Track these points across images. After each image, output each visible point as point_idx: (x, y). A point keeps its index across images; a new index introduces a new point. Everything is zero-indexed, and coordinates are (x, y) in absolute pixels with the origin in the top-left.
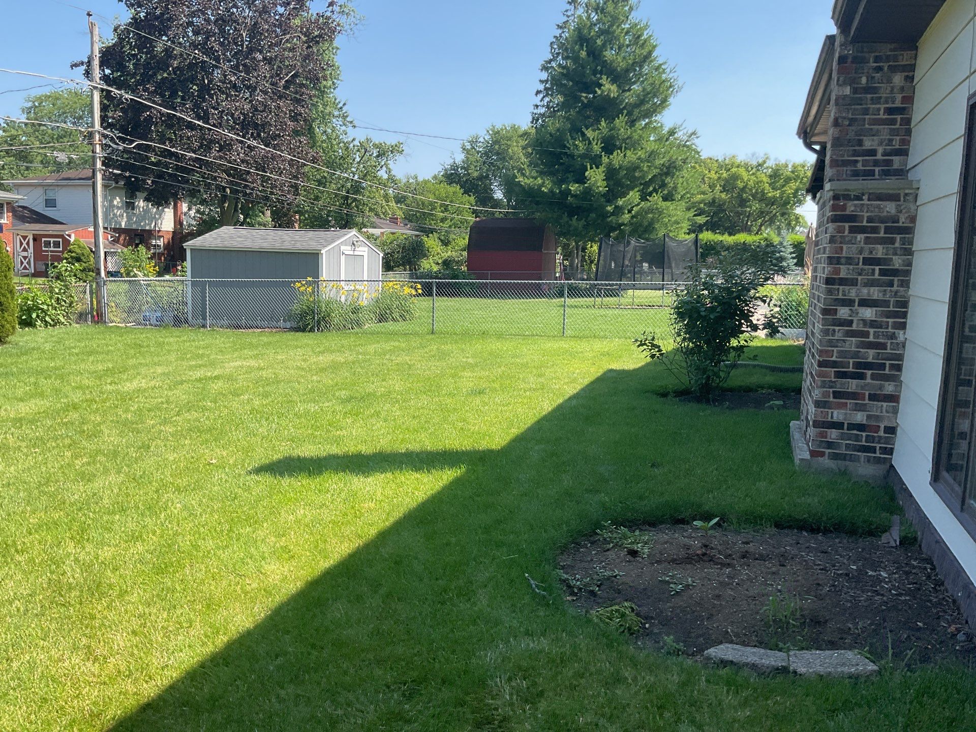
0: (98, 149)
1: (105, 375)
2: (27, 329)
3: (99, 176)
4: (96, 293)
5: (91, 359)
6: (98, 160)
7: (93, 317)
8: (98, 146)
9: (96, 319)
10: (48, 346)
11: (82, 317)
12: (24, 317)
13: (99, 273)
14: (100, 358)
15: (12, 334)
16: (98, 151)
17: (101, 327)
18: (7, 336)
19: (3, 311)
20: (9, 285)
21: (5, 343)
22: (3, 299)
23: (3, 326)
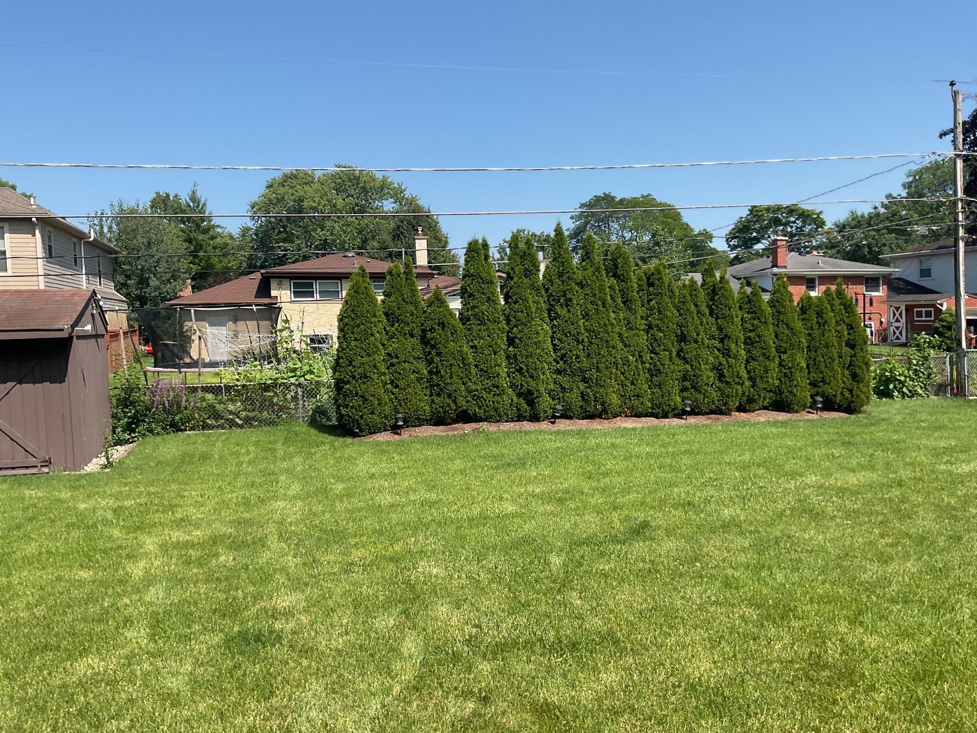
0: (960, 217)
1: (944, 453)
2: (884, 399)
3: (961, 245)
4: (957, 363)
5: (936, 434)
6: (960, 228)
7: (952, 389)
8: (960, 214)
9: (955, 391)
10: (899, 418)
11: (940, 389)
12: (882, 388)
13: (960, 344)
14: (946, 434)
15: (867, 404)
16: (960, 219)
17: (960, 401)
18: (862, 406)
19: (858, 382)
20: (864, 357)
21: (860, 412)
22: (858, 371)
23: (858, 396)
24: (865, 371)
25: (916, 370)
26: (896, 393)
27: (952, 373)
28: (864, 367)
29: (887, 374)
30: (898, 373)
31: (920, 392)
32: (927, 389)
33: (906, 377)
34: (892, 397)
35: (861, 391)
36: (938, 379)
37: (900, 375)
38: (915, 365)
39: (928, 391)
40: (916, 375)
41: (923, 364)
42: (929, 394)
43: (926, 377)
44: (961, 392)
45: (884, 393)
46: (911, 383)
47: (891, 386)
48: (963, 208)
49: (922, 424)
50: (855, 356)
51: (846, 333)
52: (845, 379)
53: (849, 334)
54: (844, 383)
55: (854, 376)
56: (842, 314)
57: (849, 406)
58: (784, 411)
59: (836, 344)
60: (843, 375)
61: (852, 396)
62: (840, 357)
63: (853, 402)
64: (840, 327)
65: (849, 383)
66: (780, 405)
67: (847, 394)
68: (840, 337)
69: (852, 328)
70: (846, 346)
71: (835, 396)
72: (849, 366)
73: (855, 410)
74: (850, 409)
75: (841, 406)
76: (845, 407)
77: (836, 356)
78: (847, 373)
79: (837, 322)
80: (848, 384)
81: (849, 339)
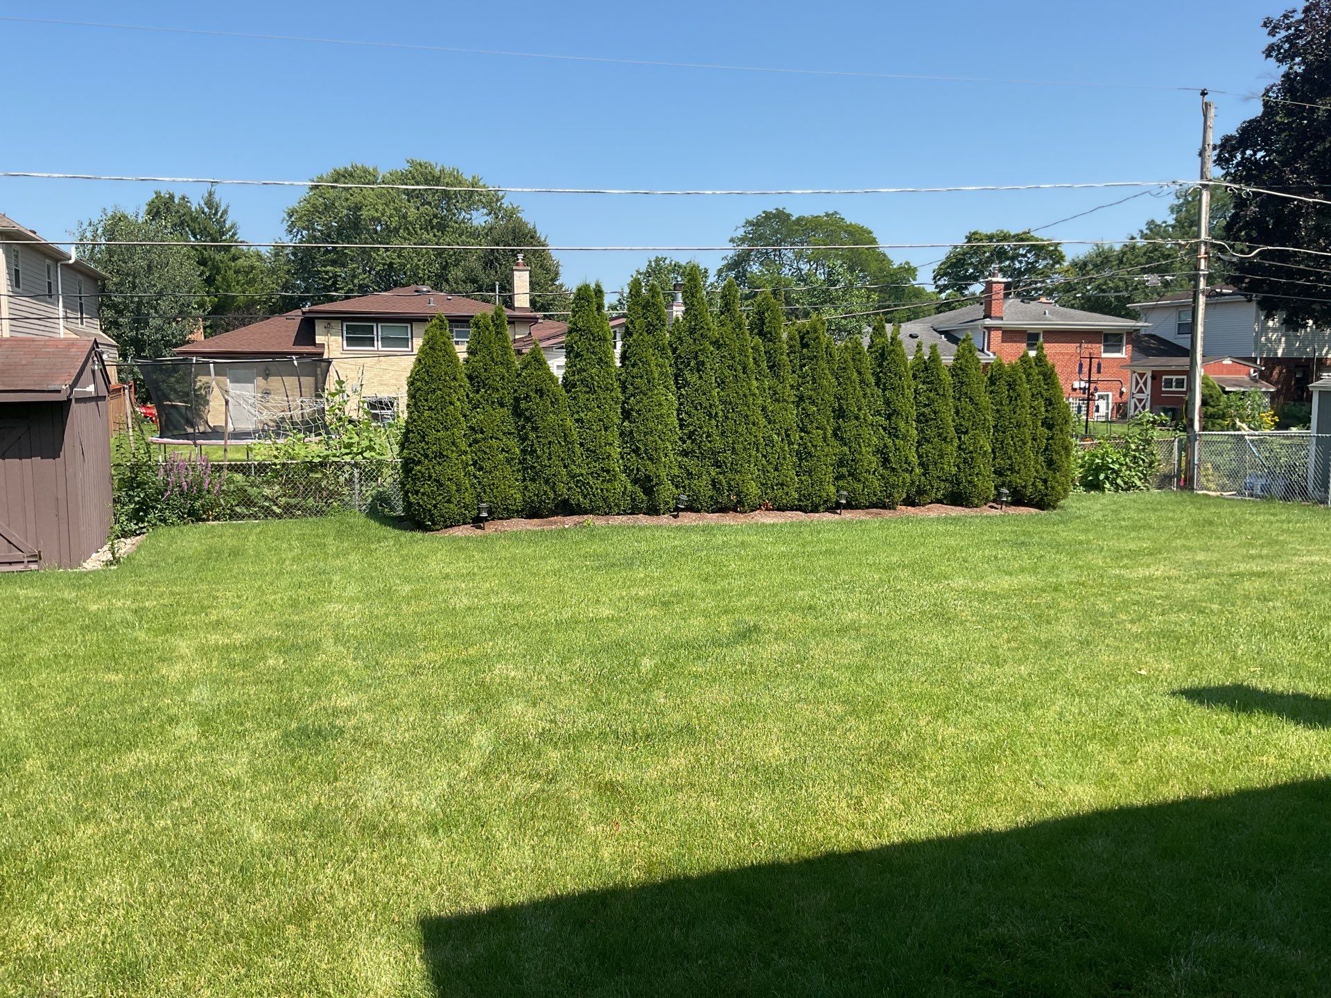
0: (1203, 264)
2: (1092, 492)
3: (1202, 300)
6: (1202, 279)
8: (1203, 261)
9: (1182, 484)
11: (1165, 481)
12: (1090, 478)
15: (1066, 498)
16: (1202, 267)
18: (1058, 500)
19: (1054, 470)
20: (1064, 440)
21: (1054, 508)
22: (1055, 457)
23: (1053, 488)
24: (1064, 457)
25: (1135, 457)
26: (1107, 485)
27: (1180, 461)
28: (1063, 453)
29: (1097, 461)
30: (1110, 461)
31: (1139, 483)
32: (1146, 480)
33: (1121, 465)
34: (1102, 489)
35: (1057, 482)
36: (1163, 468)
37: (1113, 462)
38: (1134, 451)
39: (1149, 483)
40: (1134, 463)
41: (1144, 450)
42: (1150, 487)
43: (1146, 465)
44: (1190, 485)
45: (1093, 485)
46: (1128, 472)
47: (1102, 477)
48: (1206, 253)
49: (1123, 523)
50: (1052, 438)
51: (1043, 409)
52: (1039, 467)
53: (1047, 411)
54: (1037, 471)
55: (1050, 463)
56: (1040, 387)
57: (1042, 499)
58: (962, 505)
59: (1030, 423)
60: (1037, 462)
61: (1047, 488)
62: (1034, 439)
63: (1046, 495)
64: (1036, 403)
65: (1044, 472)
66: (957, 498)
67: (1040, 485)
68: (1035, 415)
69: (1051, 404)
70: (1042, 426)
71: (1025, 487)
72: (1045, 450)
73: (1049, 504)
74: (1041, 504)
75: (1033, 499)
76: (1037, 502)
77: (1029, 438)
78: (1041, 459)
79: (1033, 395)
80: (1041, 473)
81: (1046, 418)
